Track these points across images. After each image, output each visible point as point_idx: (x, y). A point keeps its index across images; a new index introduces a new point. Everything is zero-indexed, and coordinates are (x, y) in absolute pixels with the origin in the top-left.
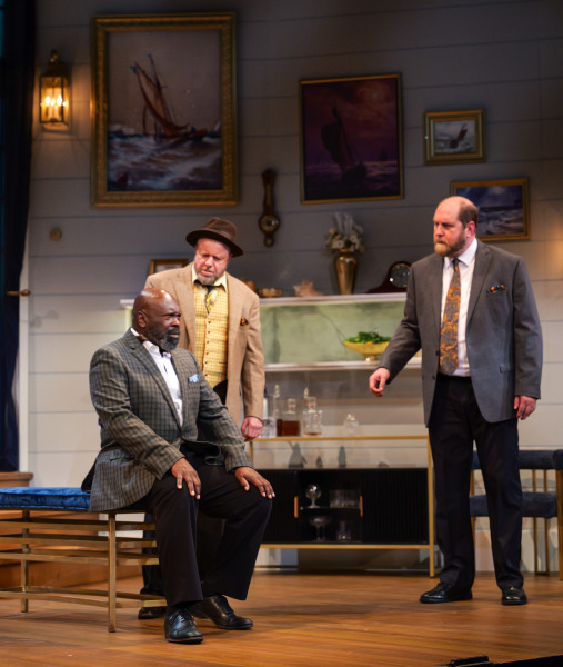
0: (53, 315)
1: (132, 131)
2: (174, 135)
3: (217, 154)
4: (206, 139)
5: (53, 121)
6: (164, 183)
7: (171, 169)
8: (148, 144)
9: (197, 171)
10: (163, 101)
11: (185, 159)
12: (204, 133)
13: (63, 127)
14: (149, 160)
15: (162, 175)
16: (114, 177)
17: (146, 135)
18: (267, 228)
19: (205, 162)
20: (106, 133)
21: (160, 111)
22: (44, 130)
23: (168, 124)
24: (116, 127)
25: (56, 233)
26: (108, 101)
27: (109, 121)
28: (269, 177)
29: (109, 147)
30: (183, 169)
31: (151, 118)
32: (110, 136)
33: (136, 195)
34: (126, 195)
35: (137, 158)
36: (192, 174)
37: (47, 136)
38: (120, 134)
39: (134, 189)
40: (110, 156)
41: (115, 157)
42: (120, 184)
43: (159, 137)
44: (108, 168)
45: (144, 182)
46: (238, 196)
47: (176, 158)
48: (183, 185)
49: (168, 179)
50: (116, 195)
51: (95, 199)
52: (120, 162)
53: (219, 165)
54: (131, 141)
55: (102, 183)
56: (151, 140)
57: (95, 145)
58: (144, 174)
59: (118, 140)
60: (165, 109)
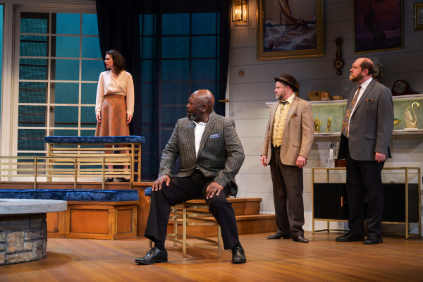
0: (240, 111)
1: (275, 23)
2: (295, 24)
3: (314, 32)
4: (309, 25)
5: (239, 20)
6: (289, 47)
7: (293, 40)
8: (282, 29)
9: (305, 40)
10: (289, 8)
11: (299, 35)
12: (308, 22)
13: (245, 24)
14: (283, 37)
15: (289, 43)
16: (267, 45)
17: (282, 25)
18: (338, 67)
19: (309, 36)
20: (263, 25)
21: (288, 13)
22: (236, 25)
23: (291, 19)
24: (268, 22)
25: (242, 73)
26: (264, 10)
27: (264, 19)
28: (339, 42)
29: (265, 31)
30: (298, 40)
31: (283, 16)
32: (265, 26)
33: (277, 53)
34: (272, 53)
35: (277, 36)
36: (303, 42)
37: (238, 28)
38: (270, 25)
39: (275, 50)
40: (265, 35)
41: (268, 36)
42: (269, 49)
43: (288, 25)
44: (264, 42)
45: (281, 47)
46: (324, 51)
47: (294, 35)
48: (299, 47)
49: (291, 45)
50: (268, 54)
51: (259, 56)
52: (270, 38)
53: (315, 37)
54: (275, 28)
55: (262, 49)
56: (284, 27)
57: (258, 31)
58: (280, 43)
59: (269, 28)
60: (290, 12)
